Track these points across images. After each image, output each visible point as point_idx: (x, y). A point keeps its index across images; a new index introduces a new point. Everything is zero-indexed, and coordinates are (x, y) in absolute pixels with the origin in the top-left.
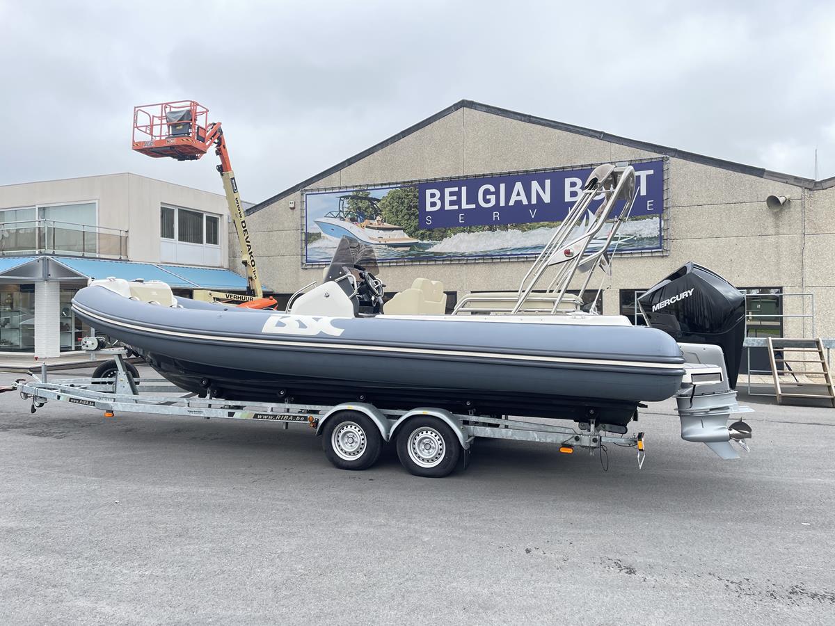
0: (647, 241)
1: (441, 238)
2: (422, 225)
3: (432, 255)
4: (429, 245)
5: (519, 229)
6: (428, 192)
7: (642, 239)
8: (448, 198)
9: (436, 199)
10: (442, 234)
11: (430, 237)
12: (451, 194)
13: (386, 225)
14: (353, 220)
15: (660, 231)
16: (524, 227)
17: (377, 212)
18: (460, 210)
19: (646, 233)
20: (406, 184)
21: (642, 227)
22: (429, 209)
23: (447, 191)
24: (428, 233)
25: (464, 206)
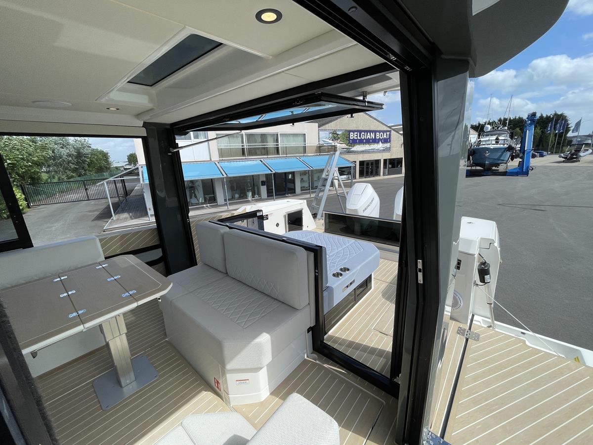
0: (388, 148)
1: (354, 147)
2: (349, 143)
3: (352, 151)
6: (351, 133)
8: (355, 136)
9: (352, 136)
11: (351, 146)
12: (356, 134)
13: (341, 142)
14: (332, 140)
16: (369, 144)
17: (339, 138)
18: (358, 139)
19: (388, 146)
20: (346, 130)
22: (351, 138)
23: (355, 133)
25: (359, 138)
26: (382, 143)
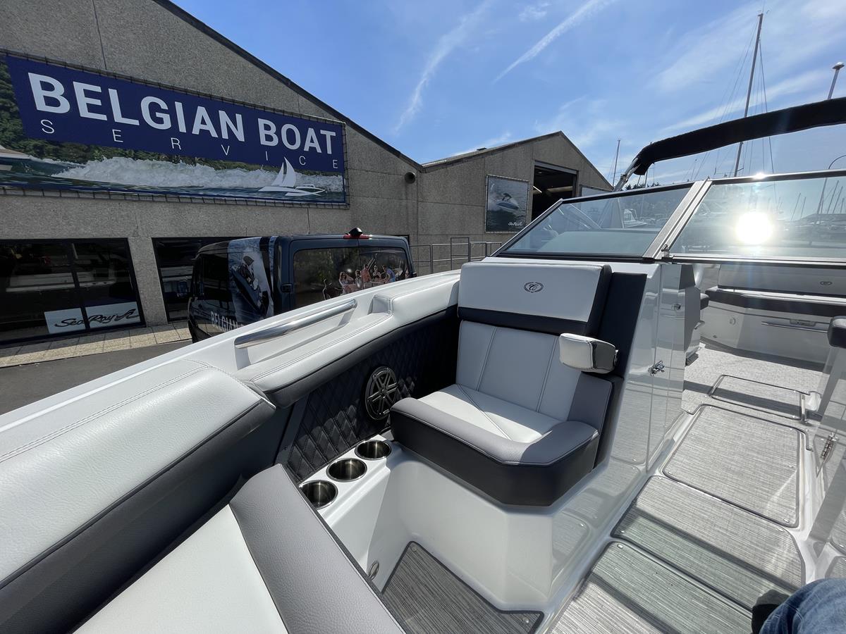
0: (334, 195)
1: (83, 160)
2: (32, 131)
3: (70, 183)
4: (60, 169)
5: (211, 166)
6: (35, 78)
7: (332, 193)
8: (83, 101)
9: (56, 95)
10: (82, 153)
12: (88, 94)
15: (343, 187)
16: (218, 165)
19: (334, 188)
21: (330, 183)
22: (41, 106)
23: (79, 87)
24: (51, 147)
25: (118, 117)
26: (297, 168)
